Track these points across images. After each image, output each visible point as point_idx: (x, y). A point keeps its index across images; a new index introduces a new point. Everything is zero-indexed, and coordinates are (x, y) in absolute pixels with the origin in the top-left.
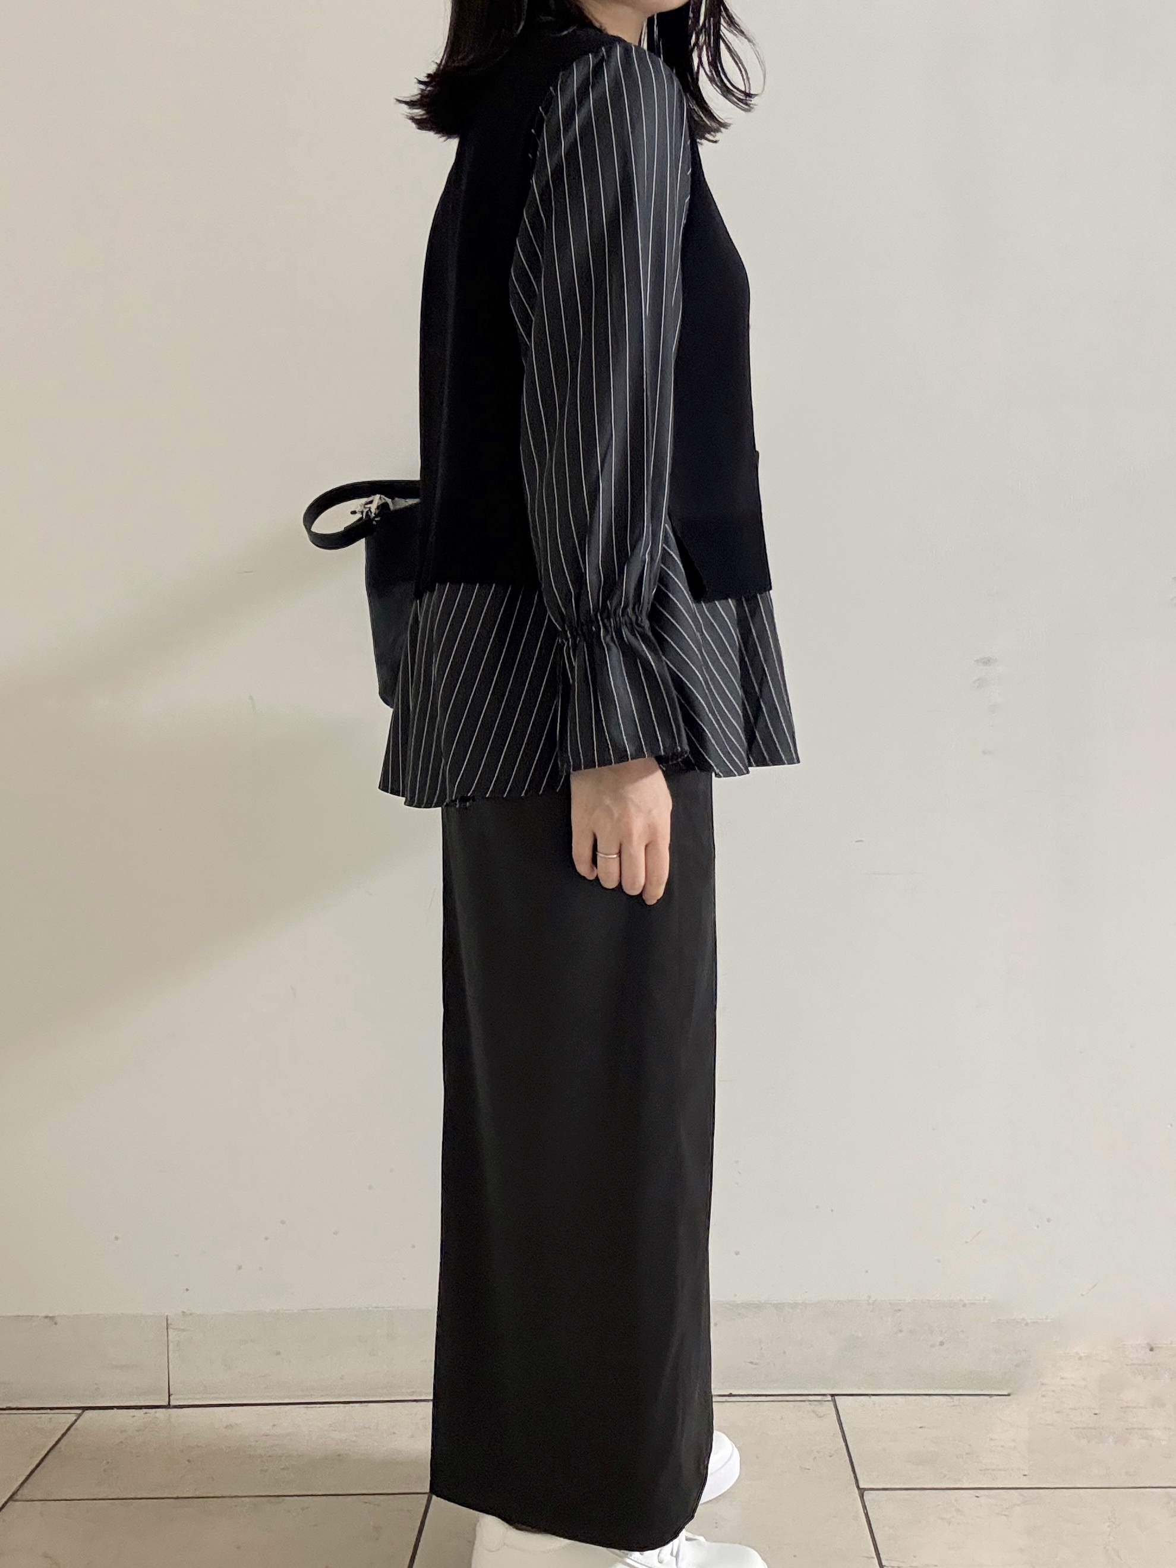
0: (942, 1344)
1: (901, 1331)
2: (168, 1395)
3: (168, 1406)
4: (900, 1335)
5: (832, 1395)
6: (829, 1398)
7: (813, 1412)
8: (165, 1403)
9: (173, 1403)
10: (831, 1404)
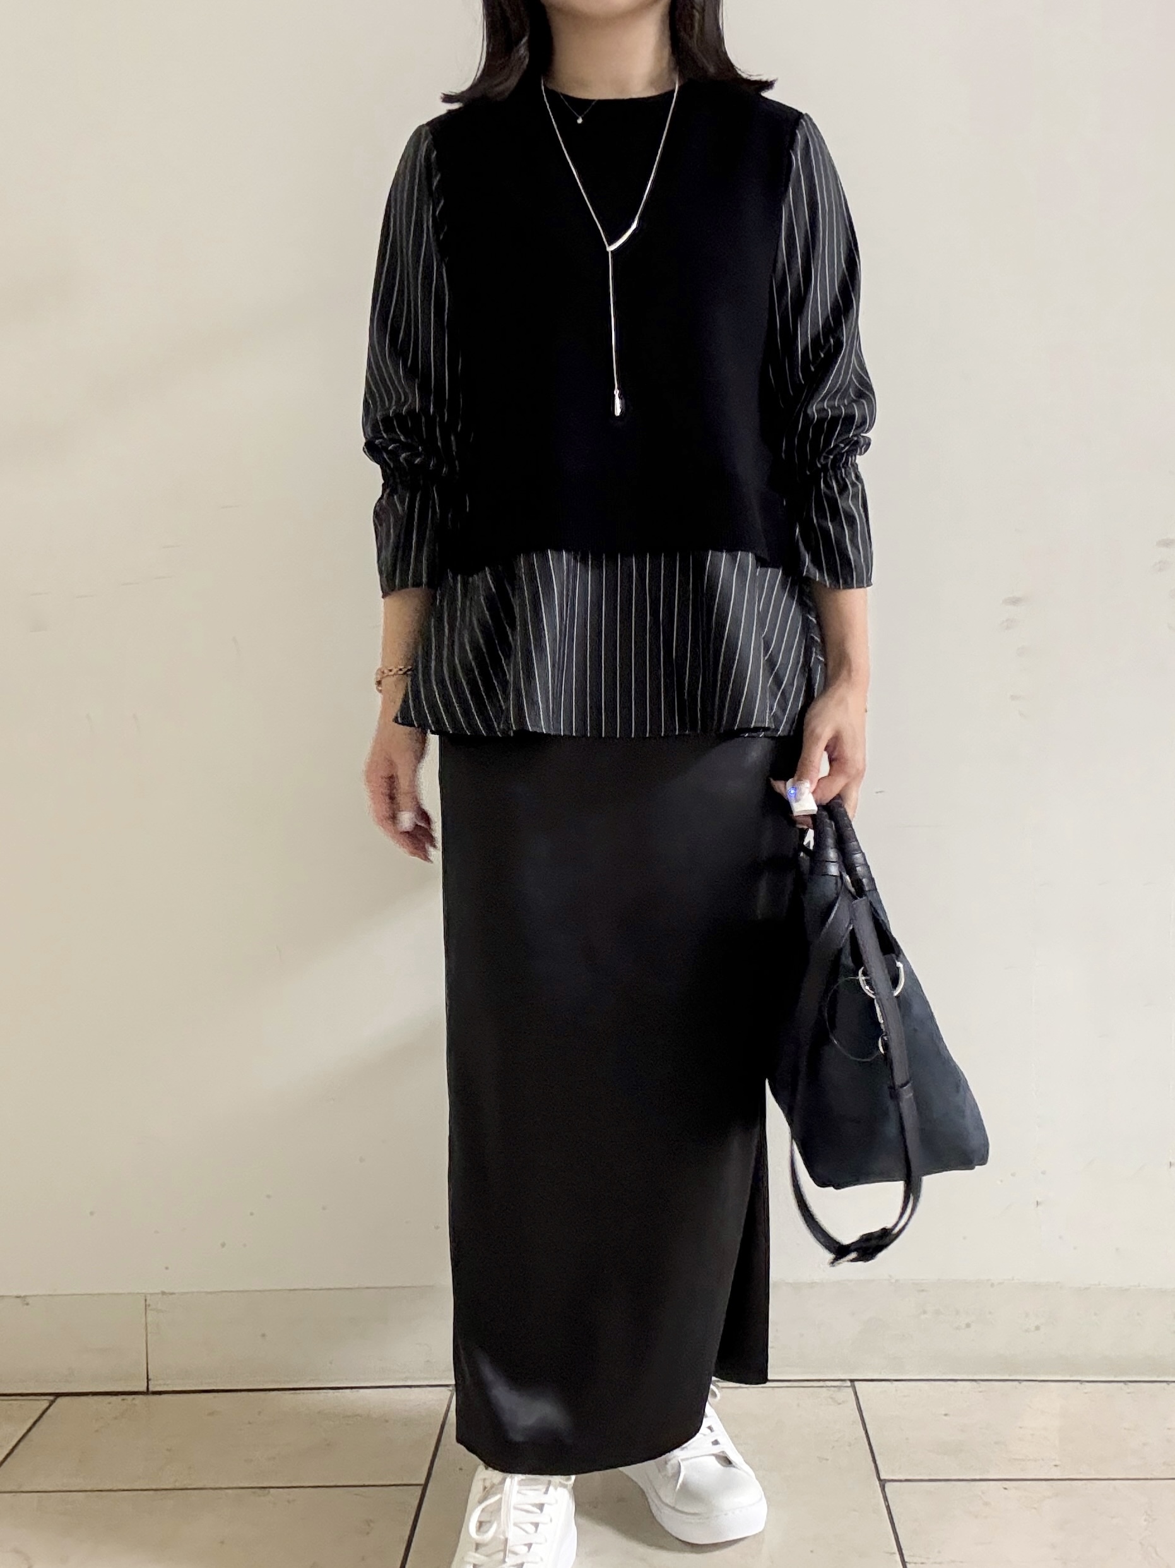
0: (968, 1326)
1: (925, 1312)
2: (146, 1380)
3: (147, 1392)
4: (923, 1317)
5: (852, 1381)
6: (849, 1384)
7: (832, 1398)
8: (144, 1389)
9: (151, 1389)
10: (850, 1390)
